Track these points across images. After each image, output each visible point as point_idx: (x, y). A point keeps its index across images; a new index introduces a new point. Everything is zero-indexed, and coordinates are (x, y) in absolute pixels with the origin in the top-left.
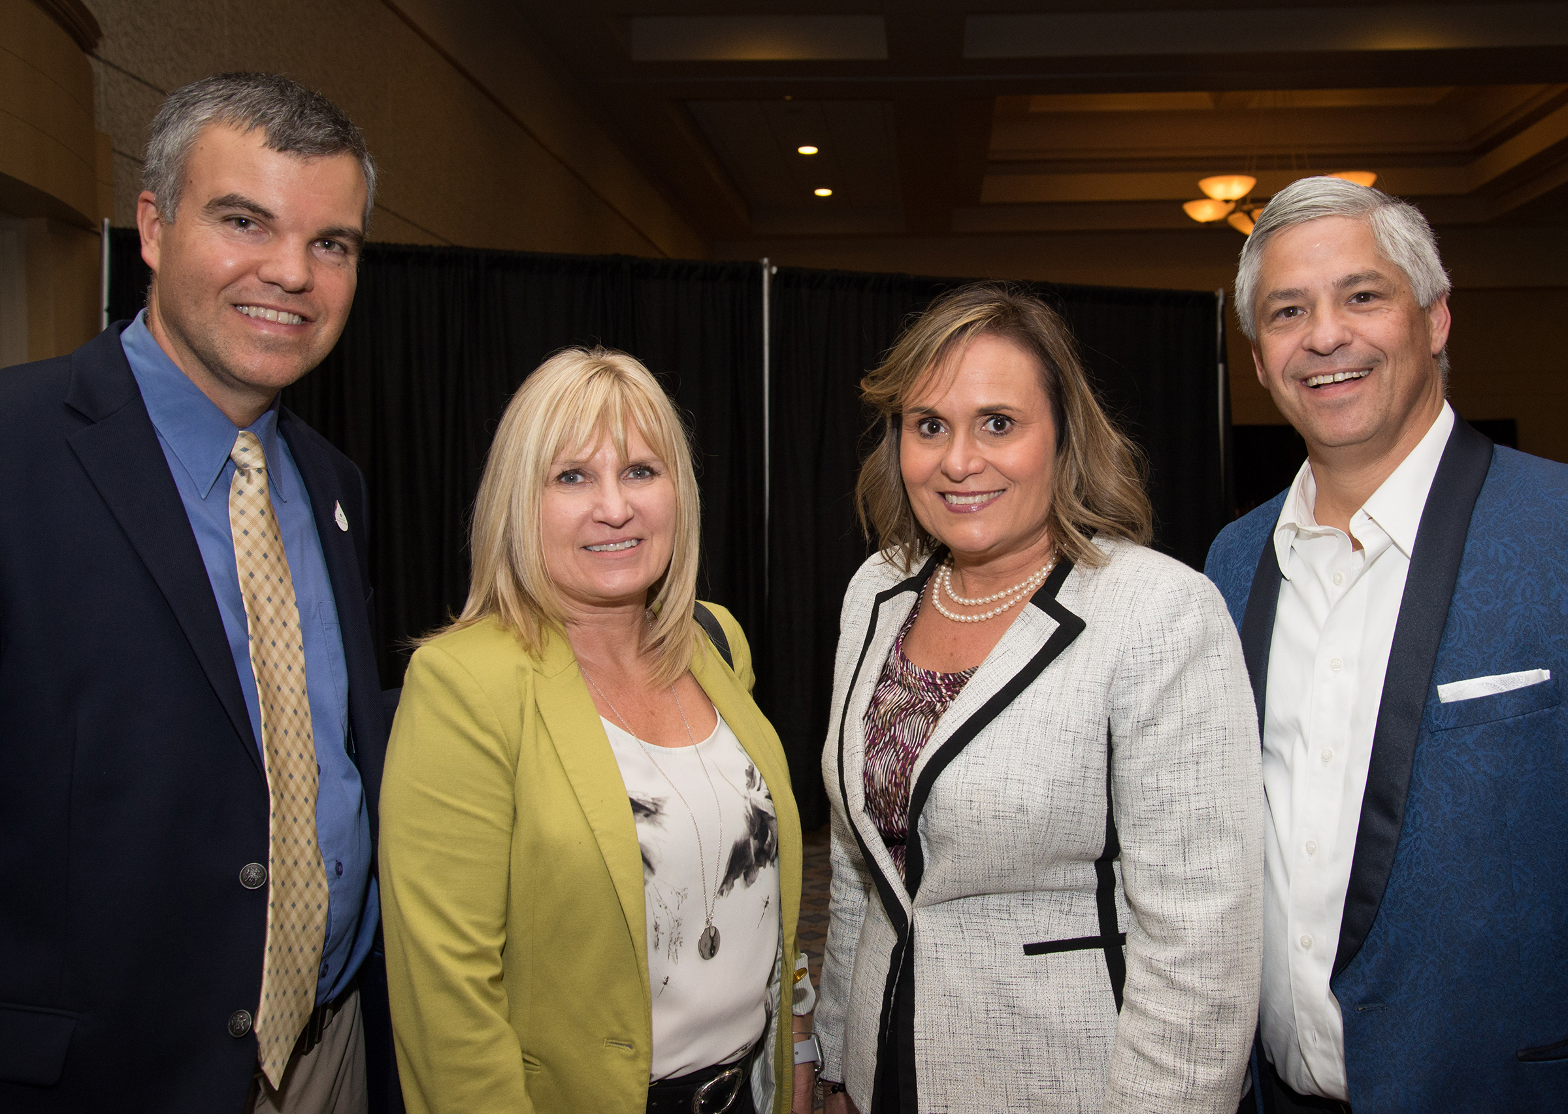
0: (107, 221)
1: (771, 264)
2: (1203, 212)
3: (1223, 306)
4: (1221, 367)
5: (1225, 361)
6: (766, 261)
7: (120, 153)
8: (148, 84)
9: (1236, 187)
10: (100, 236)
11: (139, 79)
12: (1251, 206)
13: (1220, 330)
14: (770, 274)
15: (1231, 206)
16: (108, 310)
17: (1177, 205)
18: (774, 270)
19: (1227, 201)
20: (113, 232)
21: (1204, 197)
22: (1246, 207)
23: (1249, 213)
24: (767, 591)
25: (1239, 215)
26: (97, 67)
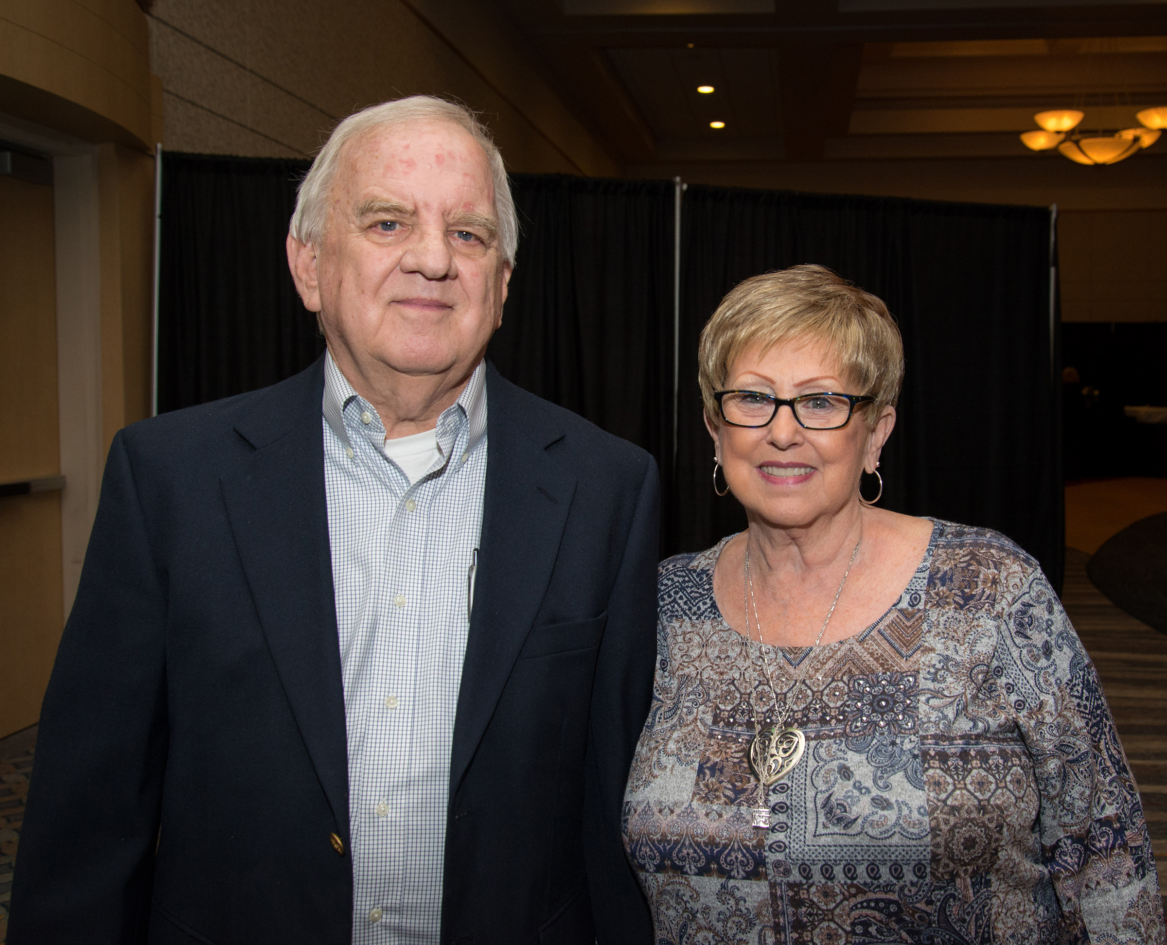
0: (159, 146)
1: (682, 182)
2: (1038, 142)
3: (1056, 219)
4: (1052, 271)
5: (1056, 265)
6: (678, 179)
7: (169, 92)
8: (188, 36)
9: (1066, 121)
10: (154, 158)
11: (181, 32)
12: (1079, 136)
13: (1052, 239)
14: (682, 190)
15: (1062, 137)
16: (161, 217)
17: (1015, 136)
18: (685, 187)
19: (1058, 132)
20: (165, 155)
21: (1038, 128)
22: (1074, 138)
23: (1077, 143)
24: (675, 449)
25: (1068, 144)
26: (152, 23)
